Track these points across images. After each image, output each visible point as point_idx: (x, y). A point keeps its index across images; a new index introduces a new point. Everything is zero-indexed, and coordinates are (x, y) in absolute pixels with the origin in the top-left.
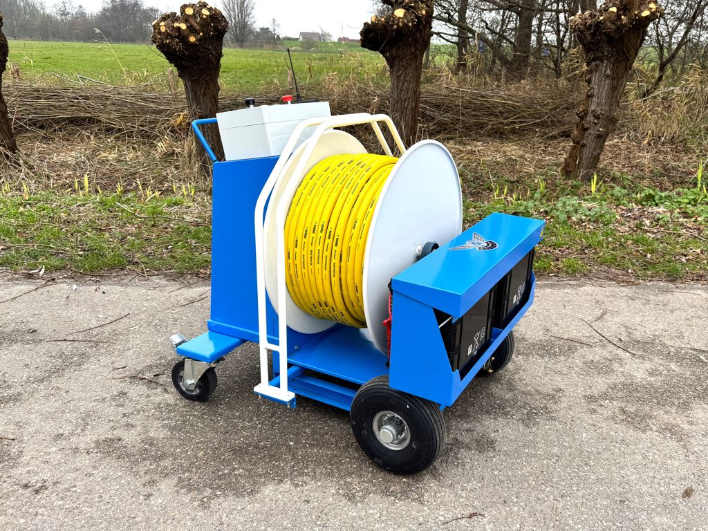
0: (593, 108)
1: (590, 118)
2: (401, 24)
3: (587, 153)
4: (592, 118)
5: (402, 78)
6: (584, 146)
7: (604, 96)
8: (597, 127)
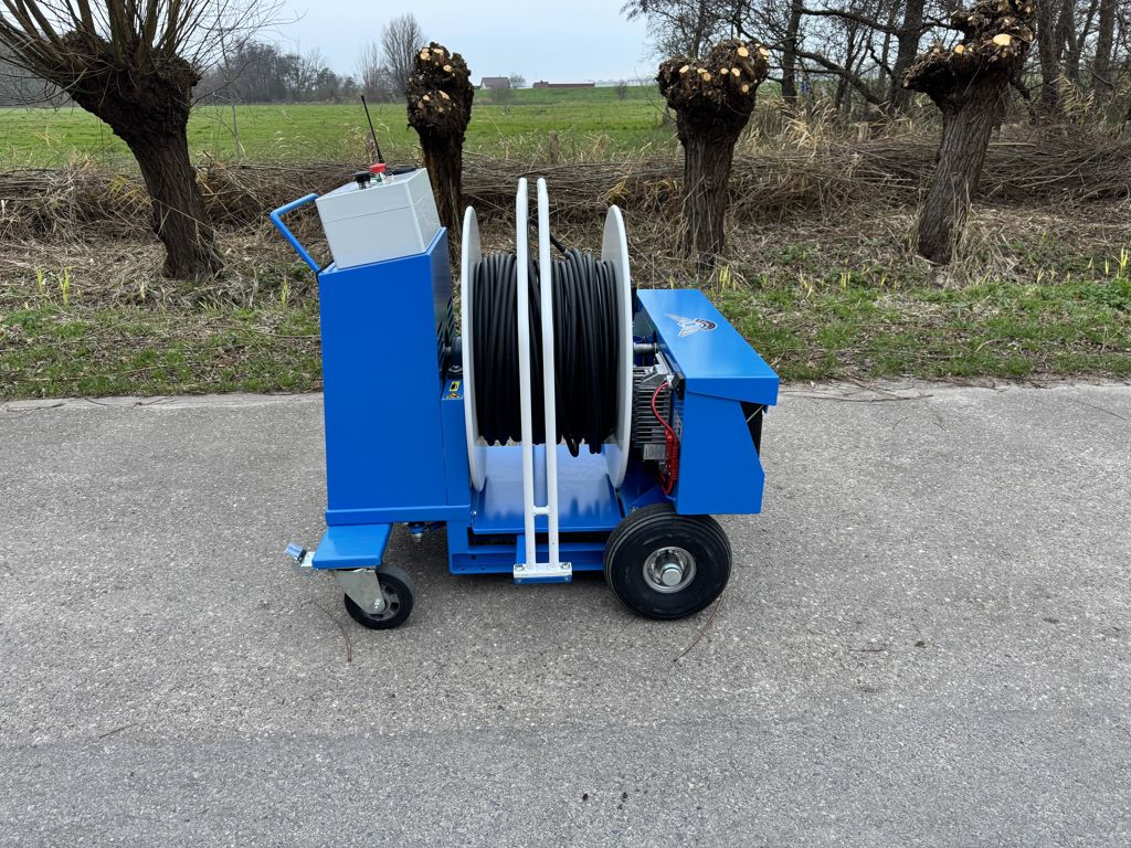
2: (1004, 55)
5: (974, 126)
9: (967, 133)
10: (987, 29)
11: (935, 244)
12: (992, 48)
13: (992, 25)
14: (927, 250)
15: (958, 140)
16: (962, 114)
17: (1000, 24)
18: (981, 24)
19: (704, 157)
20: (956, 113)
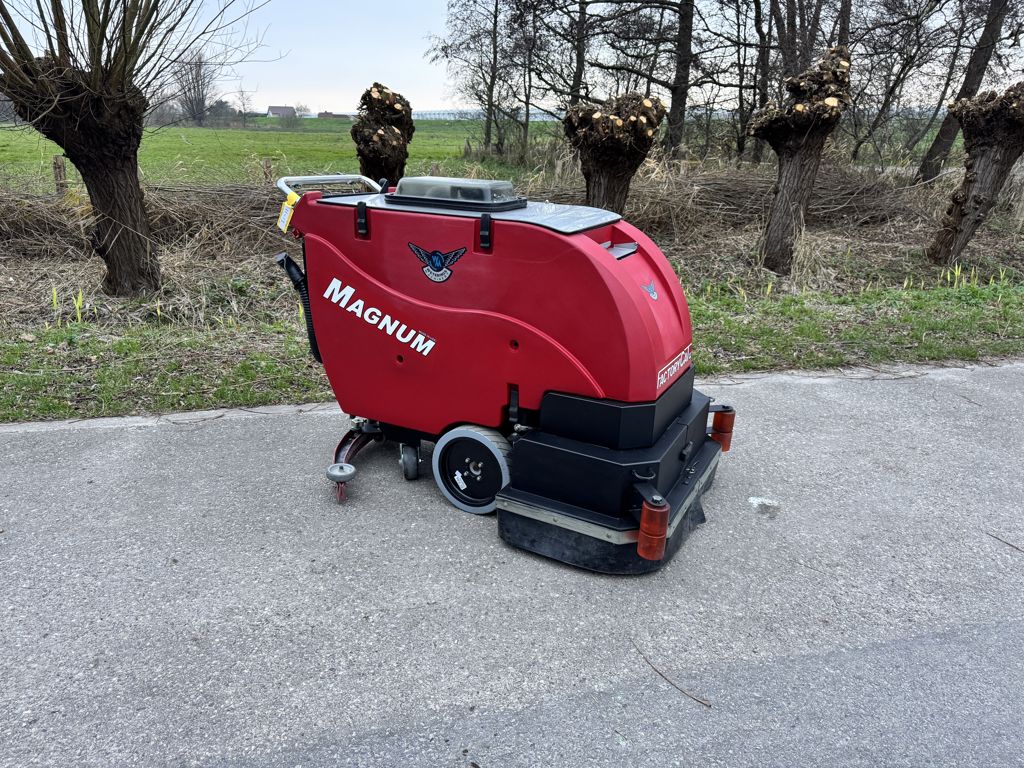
0: (974, 193)
1: (971, 203)
3: (961, 238)
4: (973, 204)
6: (961, 231)
7: (989, 180)
8: (977, 213)
9: (801, 172)
10: (816, 93)
11: (778, 259)
12: (825, 108)
13: (819, 89)
14: (771, 264)
15: (795, 177)
16: (797, 157)
17: (828, 90)
18: (811, 88)
19: (607, 189)
20: (792, 156)
